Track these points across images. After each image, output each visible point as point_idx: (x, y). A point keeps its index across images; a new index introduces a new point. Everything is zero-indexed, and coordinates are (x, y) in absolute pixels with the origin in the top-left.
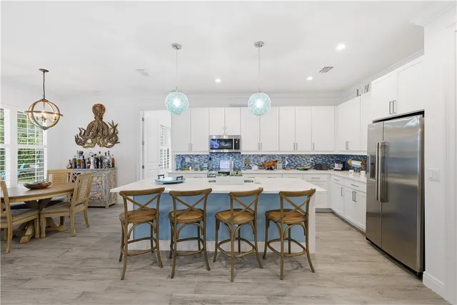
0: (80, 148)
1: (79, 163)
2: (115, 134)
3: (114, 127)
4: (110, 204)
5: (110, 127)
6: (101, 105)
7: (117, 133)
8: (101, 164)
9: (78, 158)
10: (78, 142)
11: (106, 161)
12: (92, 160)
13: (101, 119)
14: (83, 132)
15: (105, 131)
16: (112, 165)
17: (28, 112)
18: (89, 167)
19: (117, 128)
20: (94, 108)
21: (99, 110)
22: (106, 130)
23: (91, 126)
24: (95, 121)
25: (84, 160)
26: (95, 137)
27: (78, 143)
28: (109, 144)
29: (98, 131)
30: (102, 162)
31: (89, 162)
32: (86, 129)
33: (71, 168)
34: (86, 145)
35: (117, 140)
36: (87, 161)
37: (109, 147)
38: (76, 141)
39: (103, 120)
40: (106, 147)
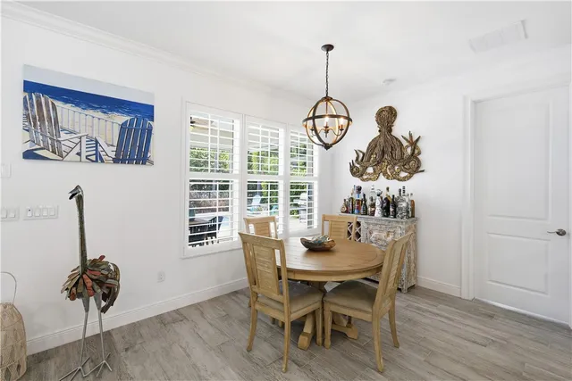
0: (357, 182)
1: (358, 205)
2: (415, 156)
3: (414, 144)
4: (409, 285)
5: (405, 143)
6: (391, 108)
7: (419, 153)
8: (395, 211)
9: (356, 197)
10: (355, 171)
11: (404, 205)
12: (378, 203)
13: (390, 131)
14: (361, 155)
15: (398, 152)
16: (411, 212)
17: (309, 119)
18: (373, 213)
19: (419, 144)
20: (379, 114)
21: (387, 117)
22: (398, 149)
23: (373, 146)
24: (379, 136)
25: (365, 201)
26: (379, 163)
27: (354, 174)
28: (403, 174)
29: (383, 152)
30: (395, 206)
31: (373, 205)
32: (365, 151)
33: (347, 212)
34: (365, 177)
35: (418, 167)
36: (369, 202)
37: (404, 179)
38: (351, 170)
39: (393, 133)
40: (399, 180)
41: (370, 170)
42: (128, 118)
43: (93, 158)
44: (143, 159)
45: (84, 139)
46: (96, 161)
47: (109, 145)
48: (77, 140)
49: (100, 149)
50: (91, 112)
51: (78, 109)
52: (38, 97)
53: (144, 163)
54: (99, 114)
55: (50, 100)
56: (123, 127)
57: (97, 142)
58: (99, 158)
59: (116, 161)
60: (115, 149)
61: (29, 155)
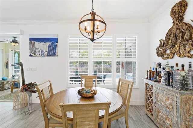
18: (160, 82)
23: (169, 35)
27: (158, 55)
32: (164, 39)
40: (189, 57)
41: (168, 52)
42: (50, 43)
43: (42, 55)
44: (54, 55)
45: (40, 50)
46: (43, 56)
47: (46, 51)
48: (39, 51)
49: (44, 53)
50: (42, 43)
51: (39, 43)
52: (32, 41)
53: (55, 56)
54: (43, 43)
55: (34, 42)
56: (49, 46)
57: (43, 51)
58: (43, 55)
59: (47, 56)
60: (47, 52)
61: (31, 55)
